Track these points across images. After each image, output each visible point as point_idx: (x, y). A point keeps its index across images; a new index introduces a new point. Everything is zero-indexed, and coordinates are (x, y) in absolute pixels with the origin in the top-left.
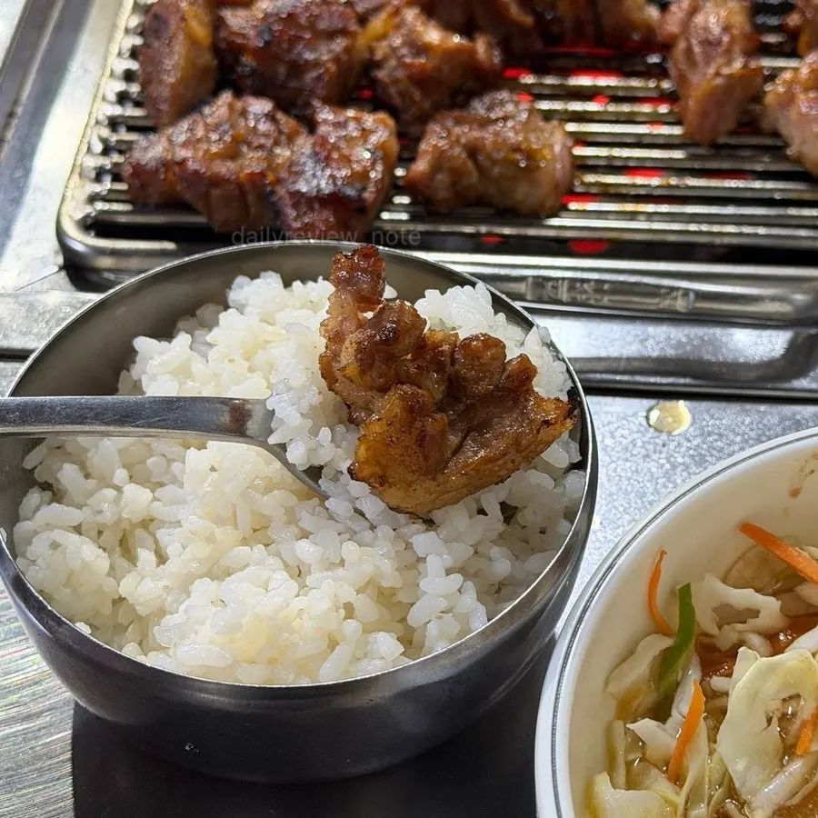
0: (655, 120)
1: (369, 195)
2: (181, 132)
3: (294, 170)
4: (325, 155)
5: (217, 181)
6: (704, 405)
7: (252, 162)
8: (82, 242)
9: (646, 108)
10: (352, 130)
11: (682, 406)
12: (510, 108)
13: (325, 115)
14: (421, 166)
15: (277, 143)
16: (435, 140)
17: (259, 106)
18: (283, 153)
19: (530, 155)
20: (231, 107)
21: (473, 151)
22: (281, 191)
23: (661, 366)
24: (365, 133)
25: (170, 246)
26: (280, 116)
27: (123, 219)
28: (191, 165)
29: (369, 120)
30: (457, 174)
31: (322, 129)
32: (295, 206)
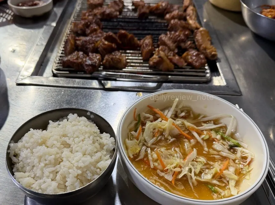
0: (138, 56)
1: (97, 65)
2: (69, 57)
3: (86, 61)
4: (90, 59)
5: (75, 63)
6: (144, 93)
7: (80, 61)
8: (55, 72)
9: (137, 55)
10: (94, 56)
11: (141, 93)
12: (118, 54)
13: (90, 54)
14: (104, 61)
15: (84, 58)
16: (106, 57)
17: (81, 53)
18: (84, 59)
19: (120, 60)
20: (77, 53)
21: (112, 59)
22: (84, 64)
23: (138, 87)
24: (96, 57)
25: (68, 72)
26: (84, 54)
27: (61, 69)
28: (71, 60)
29: (97, 55)
30: (109, 62)
31: (90, 56)
32: (86, 66)
